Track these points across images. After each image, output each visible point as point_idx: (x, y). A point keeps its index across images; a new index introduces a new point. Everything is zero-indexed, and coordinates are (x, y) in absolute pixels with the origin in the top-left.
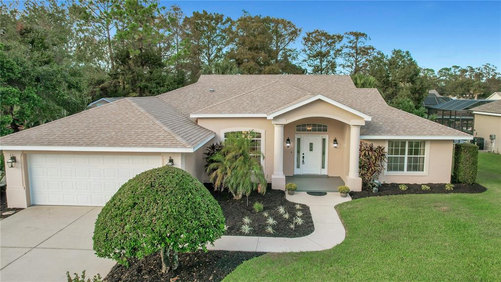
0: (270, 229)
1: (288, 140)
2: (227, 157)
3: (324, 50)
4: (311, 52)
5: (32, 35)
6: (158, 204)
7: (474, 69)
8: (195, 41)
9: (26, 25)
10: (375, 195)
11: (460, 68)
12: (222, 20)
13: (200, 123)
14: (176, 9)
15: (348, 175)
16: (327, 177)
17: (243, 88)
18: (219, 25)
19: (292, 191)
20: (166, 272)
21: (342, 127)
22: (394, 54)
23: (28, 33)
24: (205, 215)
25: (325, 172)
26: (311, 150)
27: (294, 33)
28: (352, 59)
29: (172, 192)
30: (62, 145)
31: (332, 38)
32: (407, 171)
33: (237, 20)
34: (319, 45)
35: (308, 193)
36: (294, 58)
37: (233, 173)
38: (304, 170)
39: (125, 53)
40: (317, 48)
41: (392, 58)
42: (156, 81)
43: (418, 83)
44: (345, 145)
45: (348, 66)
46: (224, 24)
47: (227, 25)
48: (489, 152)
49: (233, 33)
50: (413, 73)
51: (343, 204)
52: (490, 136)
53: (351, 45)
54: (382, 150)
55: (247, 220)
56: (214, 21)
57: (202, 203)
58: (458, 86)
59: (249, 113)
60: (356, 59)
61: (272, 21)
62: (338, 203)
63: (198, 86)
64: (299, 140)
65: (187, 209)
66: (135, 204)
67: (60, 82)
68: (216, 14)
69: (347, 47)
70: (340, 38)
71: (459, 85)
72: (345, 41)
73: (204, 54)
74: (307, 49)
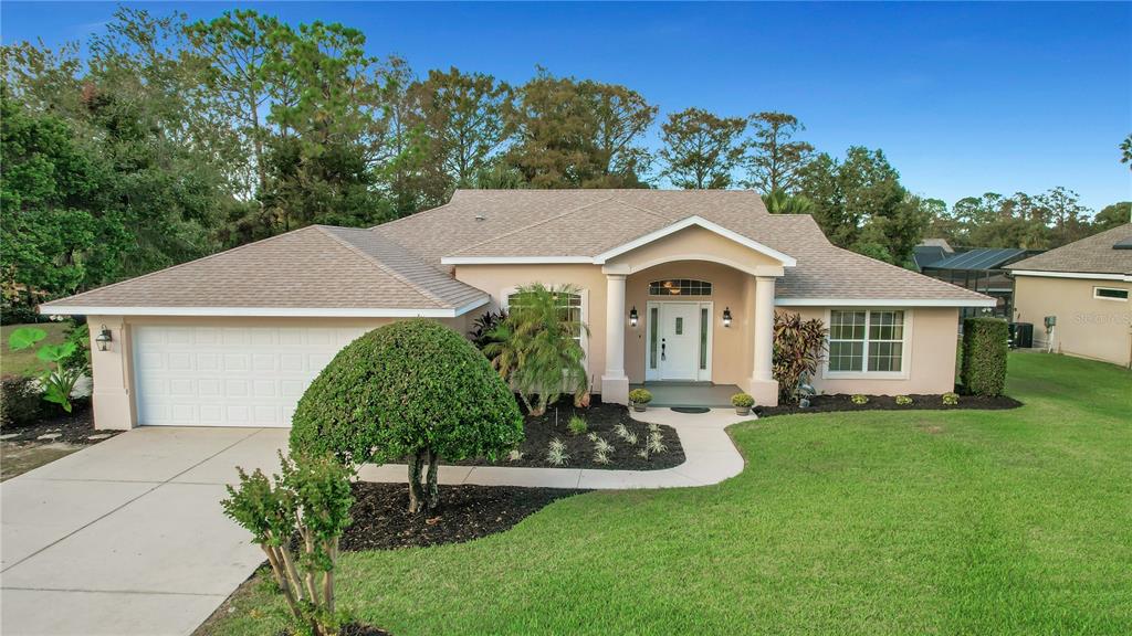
0: (602, 458)
1: (634, 312)
2: (517, 333)
3: (706, 151)
4: (679, 156)
5: (111, 108)
6: (410, 373)
7: (1030, 199)
8: (433, 132)
9: (101, 88)
10: (804, 411)
11: (1001, 198)
12: (490, 88)
13: (461, 276)
14: (396, 63)
15: (751, 375)
16: (712, 384)
17: (542, 214)
18: (484, 98)
19: (643, 404)
20: (416, 510)
21: (739, 281)
22: (850, 155)
23: (104, 105)
24: (490, 401)
25: (706, 376)
26: (679, 331)
27: (644, 117)
28: (766, 170)
29: (432, 356)
30: (203, 305)
31: (724, 125)
32: (869, 370)
33: (525, 85)
34: (696, 141)
35: (673, 409)
36: (643, 168)
37: (529, 362)
38: (665, 371)
39: (290, 153)
40: (690, 146)
41: (848, 163)
42: (356, 211)
43: (901, 216)
44: (746, 322)
45: (758, 185)
46: (494, 95)
47: (501, 99)
48: (1042, 352)
49: (515, 113)
50: (890, 194)
51: (741, 424)
52: (1046, 319)
53: (762, 140)
54: (818, 326)
55: (557, 445)
56: (473, 90)
57: (484, 380)
58: (995, 233)
59: (557, 255)
60: (774, 170)
61: (597, 90)
62: (731, 423)
63: (452, 211)
64: (655, 311)
65: (461, 386)
66: (369, 374)
67: (168, 205)
68: (478, 74)
69: (754, 145)
70: (740, 125)
71: (998, 232)
72: (750, 133)
73: (452, 160)
74: (669, 148)
